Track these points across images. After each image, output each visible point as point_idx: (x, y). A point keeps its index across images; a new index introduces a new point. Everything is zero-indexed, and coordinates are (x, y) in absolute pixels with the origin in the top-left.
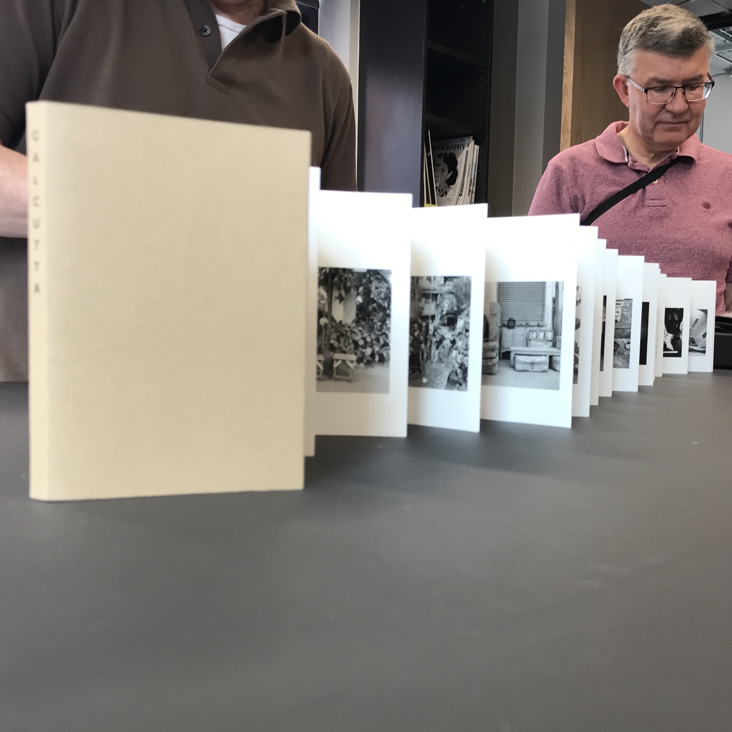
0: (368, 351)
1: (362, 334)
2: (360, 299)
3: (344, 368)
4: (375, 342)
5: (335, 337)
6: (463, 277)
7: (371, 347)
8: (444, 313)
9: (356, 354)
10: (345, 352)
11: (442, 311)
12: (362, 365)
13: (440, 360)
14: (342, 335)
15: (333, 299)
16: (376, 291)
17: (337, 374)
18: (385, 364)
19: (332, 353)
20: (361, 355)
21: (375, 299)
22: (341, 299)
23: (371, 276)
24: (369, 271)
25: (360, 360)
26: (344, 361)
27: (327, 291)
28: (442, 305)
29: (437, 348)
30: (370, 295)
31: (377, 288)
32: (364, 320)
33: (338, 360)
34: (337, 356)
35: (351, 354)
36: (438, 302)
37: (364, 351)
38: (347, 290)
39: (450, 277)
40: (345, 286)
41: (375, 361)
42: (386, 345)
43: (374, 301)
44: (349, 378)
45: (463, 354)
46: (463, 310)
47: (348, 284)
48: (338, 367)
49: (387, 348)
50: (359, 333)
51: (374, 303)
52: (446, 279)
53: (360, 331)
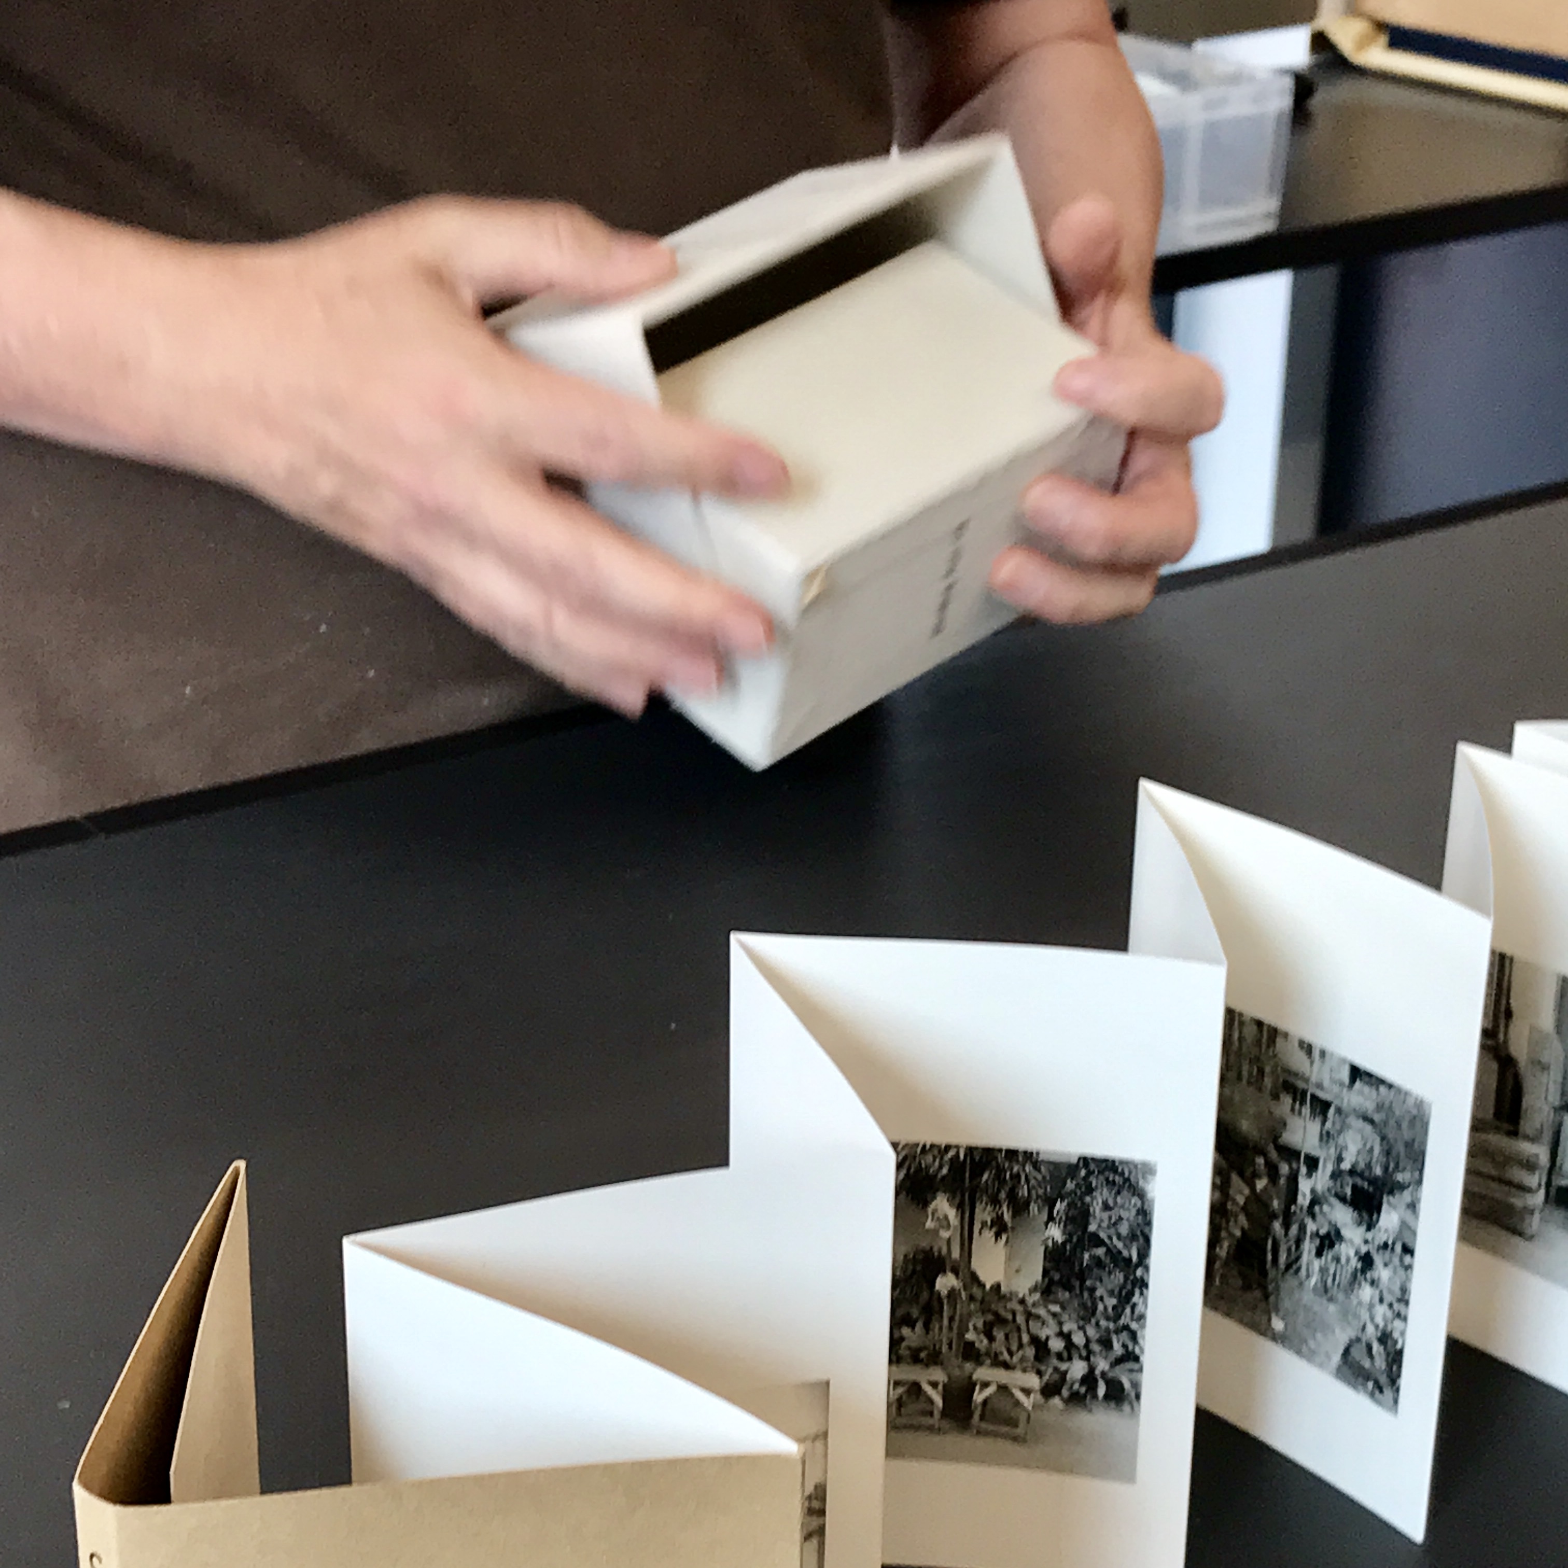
0: (1077, 1369)
1: (1060, 1324)
2: (1056, 1233)
3: (1003, 1404)
4: (1096, 1347)
5: (980, 1325)
6: (1407, 1094)
7: (1087, 1359)
8: (1346, 1166)
9: (1040, 1373)
10: (1007, 1366)
11: (1340, 1159)
12: (1056, 1401)
13: (1324, 1290)
14: (1000, 1321)
15: (977, 1227)
16: (1105, 1215)
17: (982, 1418)
18: (1126, 1408)
19: (968, 1366)
20: (1056, 1377)
21: (1103, 1235)
22: (999, 1227)
23: (1090, 1173)
24: (1085, 1161)
25: (1049, 1391)
26: (1003, 1389)
27: (960, 1207)
28: (1341, 1141)
29: (1319, 1254)
30: (1087, 1224)
31: (1106, 1207)
32: (1068, 1287)
33: (985, 1385)
34: (982, 1373)
35: (1024, 1370)
36: (1328, 1125)
37: (1064, 1366)
38: (1020, 1208)
39: (1369, 1075)
40: (1012, 1197)
41: (1095, 1396)
42: (1131, 1357)
43: (1099, 1242)
44: (1019, 1431)
45: (1391, 1305)
46: (1402, 1187)
47: (1024, 1192)
48: (985, 1402)
49: (1136, 1366)
50: (1051, 1321)
51: (1097, 1246)
52: (1356, 1073)
53: (1054, 1315)
